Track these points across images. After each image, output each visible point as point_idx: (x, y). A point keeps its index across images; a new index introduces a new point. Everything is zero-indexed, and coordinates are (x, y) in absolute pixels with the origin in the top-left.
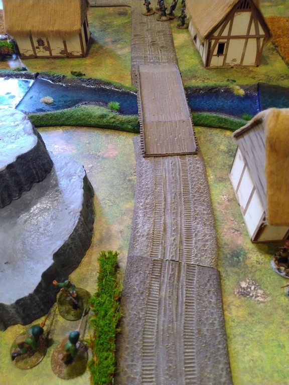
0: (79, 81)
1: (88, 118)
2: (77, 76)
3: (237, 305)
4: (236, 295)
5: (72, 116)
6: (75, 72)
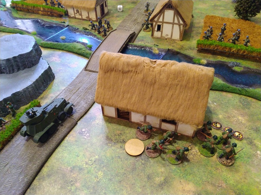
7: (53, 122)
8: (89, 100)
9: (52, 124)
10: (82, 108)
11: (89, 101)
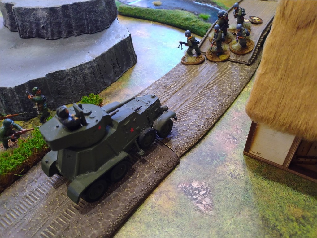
3: (171, 197)
4: (178, 188)
7: (125, 150)
8: (209, 112)
9: (123, 155)
10: (193, 127)
11: (207, 114)
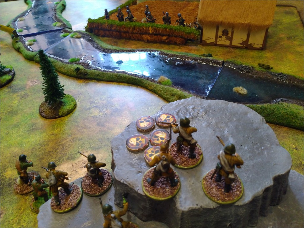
0: (269, 75)
1: (293, 118)
2: (265, 69)
5: (273, 113)
6: (263, 65)
